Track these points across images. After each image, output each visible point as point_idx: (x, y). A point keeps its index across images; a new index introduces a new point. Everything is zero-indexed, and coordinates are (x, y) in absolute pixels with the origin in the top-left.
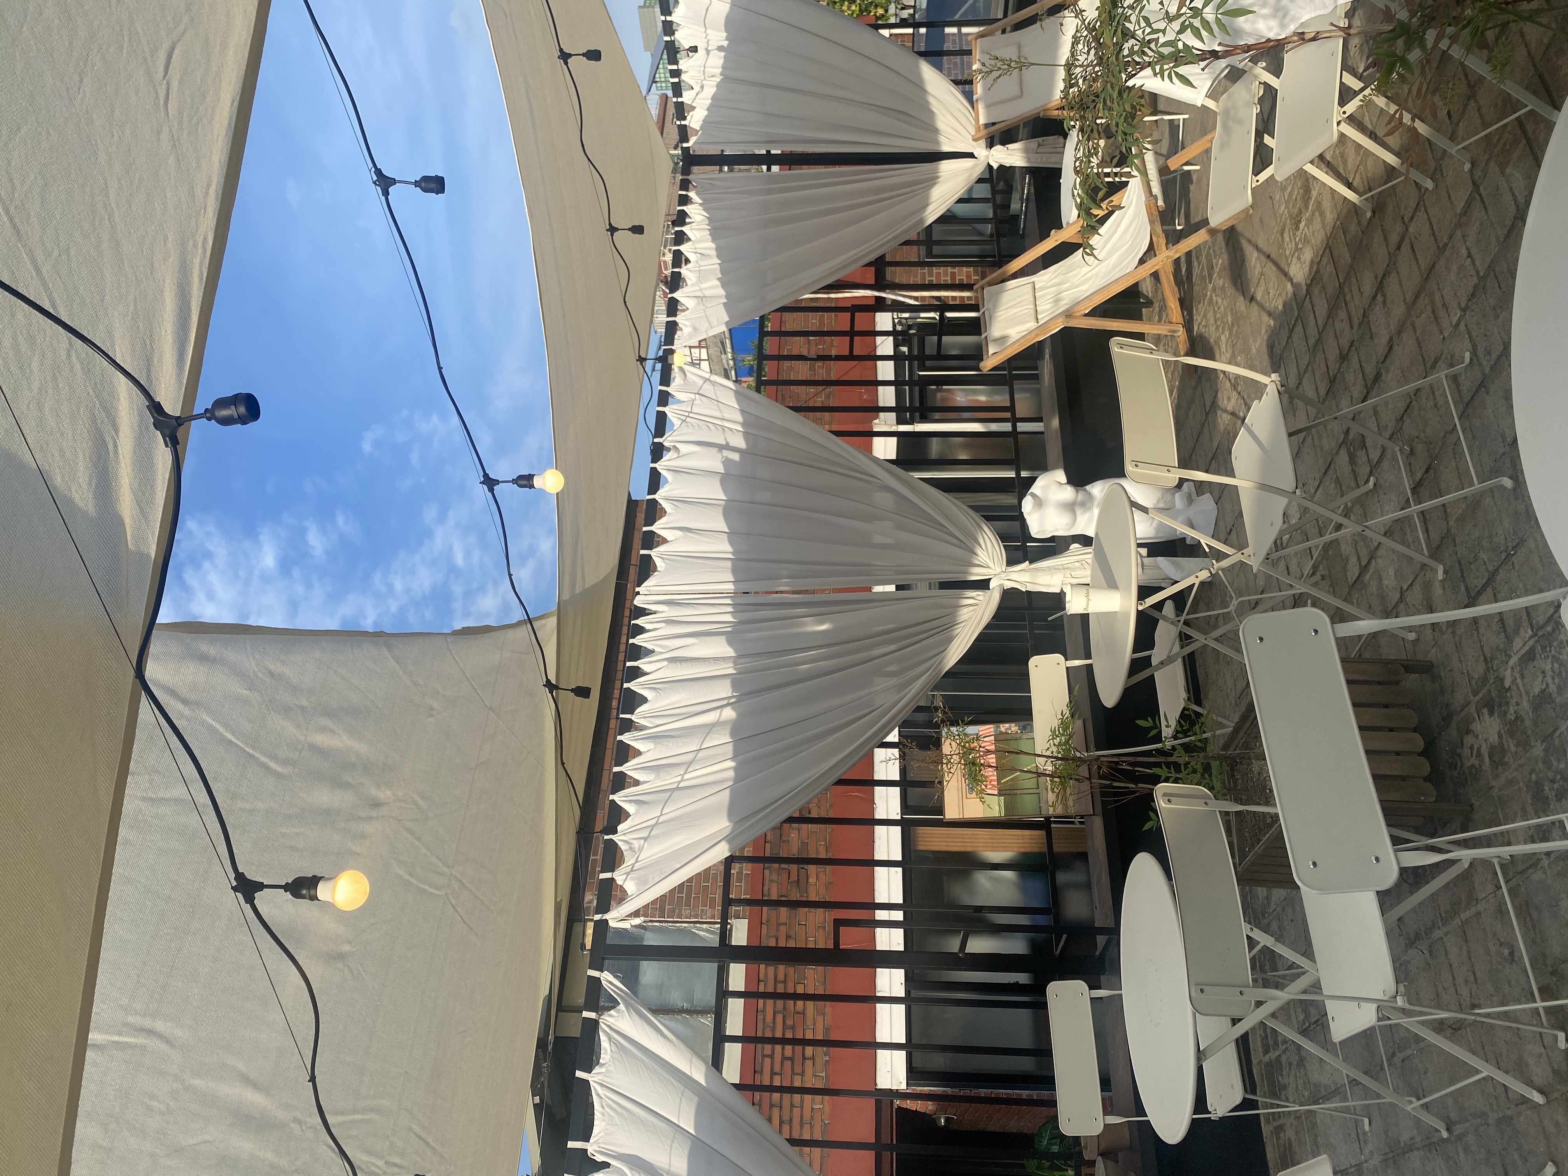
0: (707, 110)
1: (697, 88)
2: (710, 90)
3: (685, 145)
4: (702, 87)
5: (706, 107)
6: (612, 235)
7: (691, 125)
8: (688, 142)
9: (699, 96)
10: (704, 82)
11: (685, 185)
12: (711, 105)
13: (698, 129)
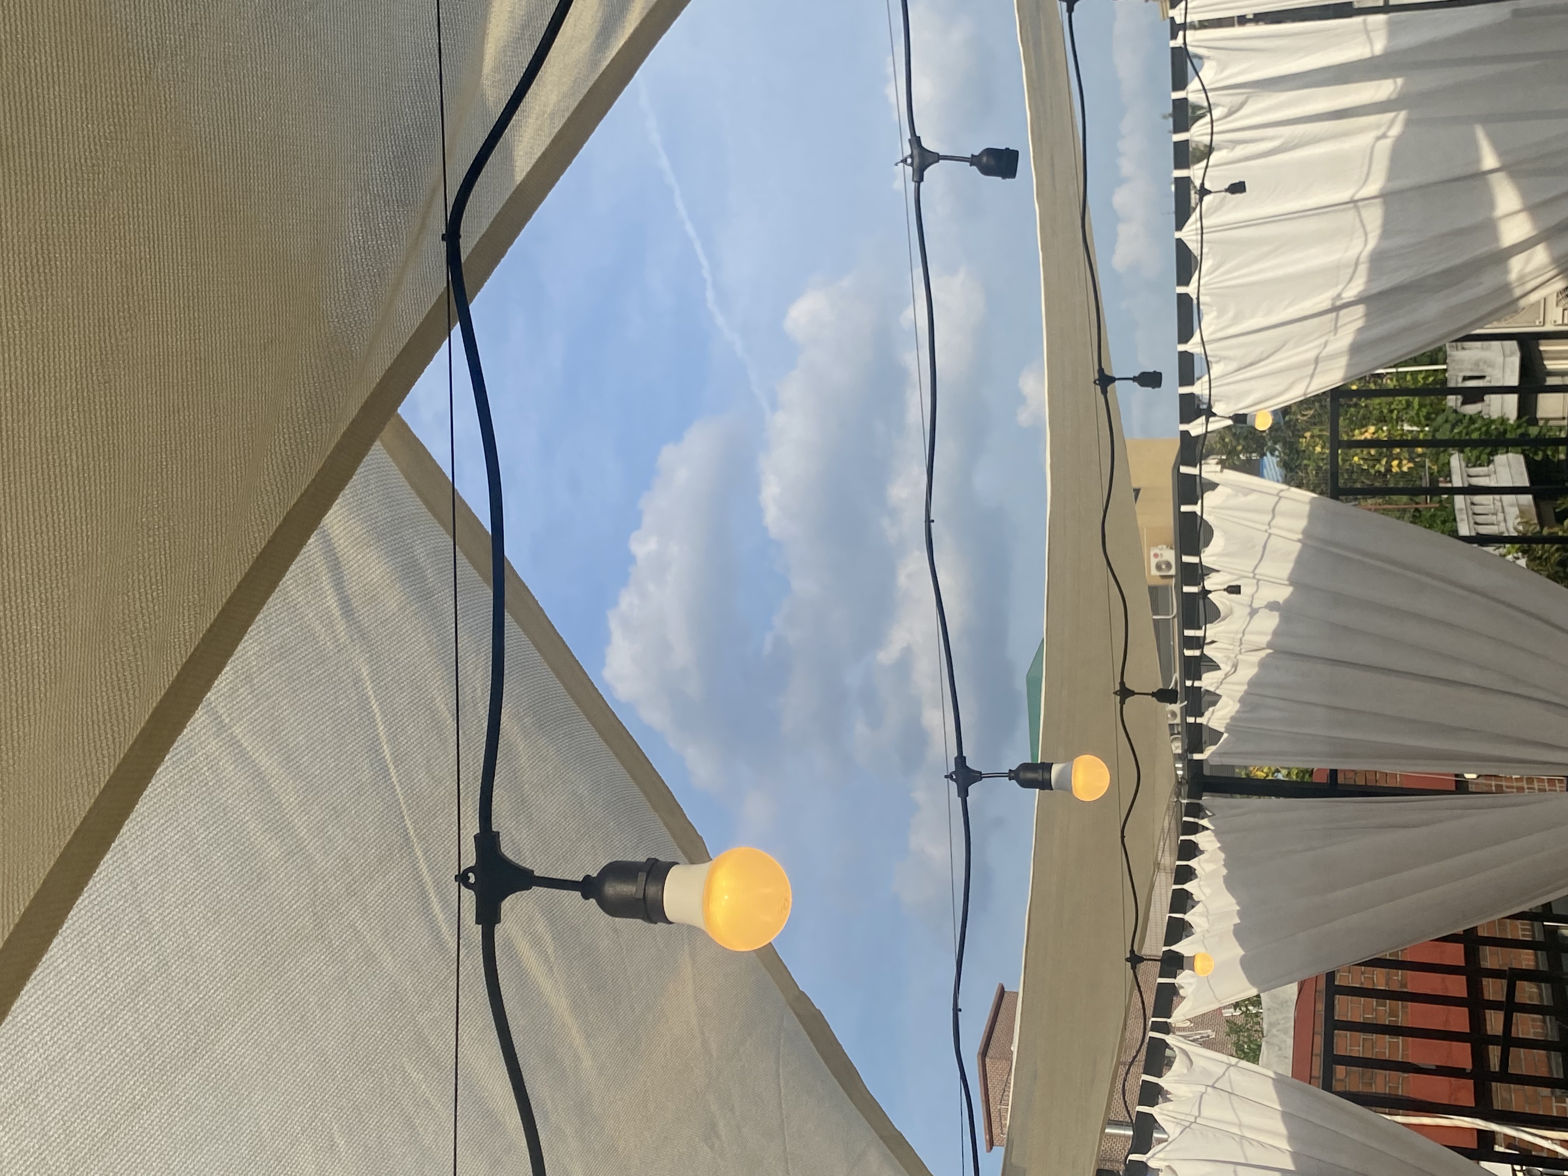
0: (1240, 701)
1: (1225, 667)
2: (1247, 672)
3: (1197, 756)
4: (1235, 666)
5: (1238, 698)
6: (1122, 703)
7: (1211, 725)
8: (1202, 752)
9: (1227, 680)
10: (1240, 657)
11: (1196, 810)
12: (1247, 693)
13: (1222, 730)
